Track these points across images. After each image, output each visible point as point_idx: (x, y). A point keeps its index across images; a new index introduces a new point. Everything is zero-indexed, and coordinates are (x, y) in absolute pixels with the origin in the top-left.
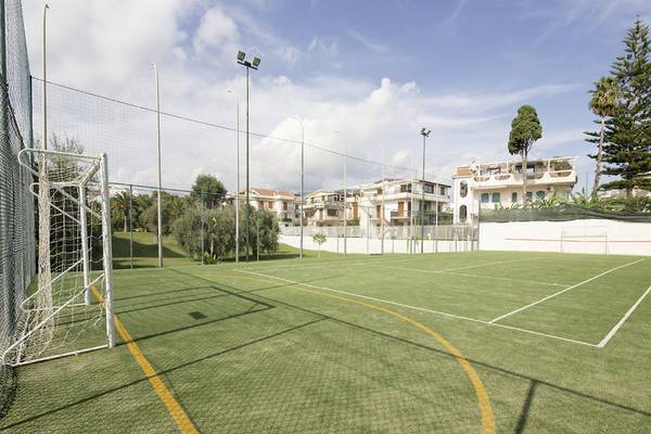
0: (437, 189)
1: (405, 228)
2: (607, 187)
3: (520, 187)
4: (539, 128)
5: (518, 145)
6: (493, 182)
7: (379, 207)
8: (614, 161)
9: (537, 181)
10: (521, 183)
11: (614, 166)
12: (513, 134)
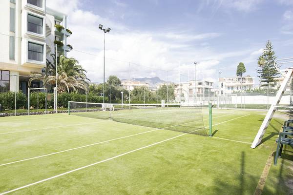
0: (210, 84)
1: (201, 98)
2: (263, 86)
3: (239, 85)
4: (245, 69)
5: (239, 73)
6: (232, 84)
7: (190, 90)
8: (264, 78)
9: (244, 84)
10: (240, 84)
11: (264, 80)
12: (238, 71)
